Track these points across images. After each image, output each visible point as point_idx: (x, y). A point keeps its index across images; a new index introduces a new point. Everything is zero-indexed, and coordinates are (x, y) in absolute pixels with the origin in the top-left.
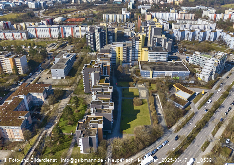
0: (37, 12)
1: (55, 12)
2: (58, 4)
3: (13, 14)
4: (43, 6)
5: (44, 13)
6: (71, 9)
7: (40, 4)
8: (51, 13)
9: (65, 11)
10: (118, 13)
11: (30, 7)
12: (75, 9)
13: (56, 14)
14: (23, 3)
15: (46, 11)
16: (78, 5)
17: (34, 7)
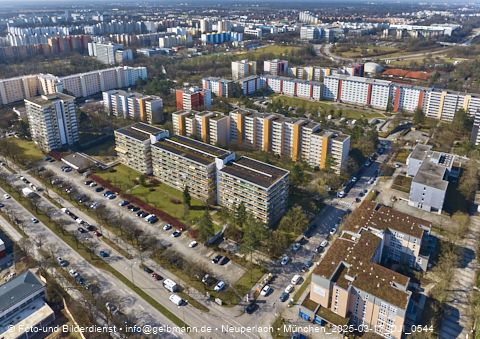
0: (319, 47)
1: (355, 51)
2: (355, 34)
3: (276, 47)
4: (327, 36)
5: (332, 51)
6: (383, 47)
7: (323, 32)
8: (346, 51)
9: (375, 51)
11: (303, 36)
12: (393, 49)
13: (356, 54)
14: (290, 29)
15: (334, 47)
16: (397, 41)
17: (311, 37)
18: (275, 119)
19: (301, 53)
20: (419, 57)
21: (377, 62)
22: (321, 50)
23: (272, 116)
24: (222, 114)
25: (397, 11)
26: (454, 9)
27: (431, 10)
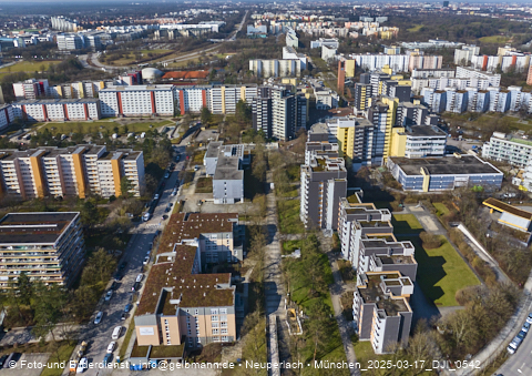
0: (85, 57)
1: (128, 58)
2: (124, 39)
3: (27, 63)
4: (93, 44)
5: (102, 60)
6: (157, 49)
7: (86, 40)
8: (118, 59)
9: (150, 55)
11: (61, 46)
12: (168, 51)
13: (131, 61)
14: (42, 39)
15: (103, 55)
16: (170, 42)
17: (72, 47)
18: (45, 154)
20: (194, 56)
21: (154, 66)
22: (89, 61)
23: (40, 151)
25: (164, 11)
26: (216, 7)
27: (196, 8)
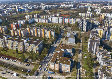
2: (54, 7)
4: (48, 8)
5: (49, 12)
6: (60, 10)
7: (47, 7)
8: (52, 11)
9: (58, 11)
10: (83, 13)
11: (42, 8)
12: (62, 10)
13: (55, 12)
14: (39, 7)
15: (50, 11)
16: (63, 8)
17: (44, 9)
18: (38, 28)
19: (42, 12)
20: (67, 12)
21: (59, 13)
22: (47, 11)
23: (37, 28)
24: (24, 29)
25: (62, 2)
26: (73, 1)
27: (69, 2)
